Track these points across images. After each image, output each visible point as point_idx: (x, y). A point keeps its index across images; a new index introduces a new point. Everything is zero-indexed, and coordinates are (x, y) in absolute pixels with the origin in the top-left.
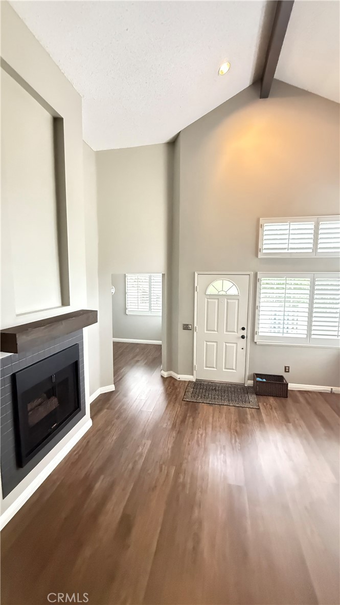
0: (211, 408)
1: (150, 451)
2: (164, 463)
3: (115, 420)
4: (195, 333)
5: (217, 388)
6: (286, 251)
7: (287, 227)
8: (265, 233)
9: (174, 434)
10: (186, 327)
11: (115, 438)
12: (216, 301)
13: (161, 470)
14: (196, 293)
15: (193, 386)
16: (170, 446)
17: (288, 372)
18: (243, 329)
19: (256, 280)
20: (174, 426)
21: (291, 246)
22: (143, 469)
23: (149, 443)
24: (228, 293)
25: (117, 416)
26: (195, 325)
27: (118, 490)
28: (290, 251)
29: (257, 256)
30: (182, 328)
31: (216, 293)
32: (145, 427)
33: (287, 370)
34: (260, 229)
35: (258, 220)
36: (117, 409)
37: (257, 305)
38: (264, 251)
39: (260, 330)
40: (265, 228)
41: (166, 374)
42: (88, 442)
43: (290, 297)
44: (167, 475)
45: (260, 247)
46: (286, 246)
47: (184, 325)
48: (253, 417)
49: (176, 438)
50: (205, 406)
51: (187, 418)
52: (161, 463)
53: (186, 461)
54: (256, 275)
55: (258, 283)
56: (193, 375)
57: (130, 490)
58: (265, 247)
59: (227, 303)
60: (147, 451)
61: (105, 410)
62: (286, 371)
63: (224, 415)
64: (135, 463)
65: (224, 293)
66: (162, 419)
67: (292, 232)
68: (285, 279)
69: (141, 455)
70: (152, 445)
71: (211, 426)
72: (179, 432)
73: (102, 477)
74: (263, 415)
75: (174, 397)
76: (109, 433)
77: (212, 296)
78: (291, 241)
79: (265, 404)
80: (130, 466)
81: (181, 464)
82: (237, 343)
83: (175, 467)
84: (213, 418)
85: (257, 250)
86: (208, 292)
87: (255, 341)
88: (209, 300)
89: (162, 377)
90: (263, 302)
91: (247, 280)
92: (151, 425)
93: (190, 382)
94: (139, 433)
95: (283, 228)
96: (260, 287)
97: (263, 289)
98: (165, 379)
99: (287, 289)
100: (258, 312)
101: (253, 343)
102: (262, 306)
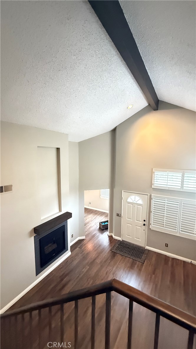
0: (121, 257)
1: (87, 271)
2: (90, 278)
3: (80, 254)
4: (122, 219)
5: (130, 247)
6: (166, 186)
7: (167, 174)
8: (155, 176)
10: (118, 215)
11: (77, 262)
12: (132, 205)
14: (122, 200)
15: (119, 243)
17: (167, 246)
18: (145, 221)
20: (101, 262)
21: (168, 184)
22: (82, 278)
23: (88, 267)
24: (138, 202)
25: (81, 252)
26: (122, 215)
27: (71, 283)
28: (168, 186)
29: (151, 187)
31: (132, 201)
32: (89, 260)
34: (153, 174)
35: (152, 169)
36: (82, 248)
37: (151, 211)
38: (155, 185)
40: (155, 174)
42: (67, 261)
44: (89, 283)
45: (153, 183)
46: (166, 184)
47: (117, 214)
48: (138, 267)
49: (99, 268)
50: (119, 256)
51: (108, 260)
54: (151, 196)
55: (152, 200)
56: (121, 237)
57: (74, 284)
58: (155, 183)
59: (137, 207)
61: (78, 248)
63: (125, 262)
64: (80, 274)
65: (136, 202)
67: (169, 177)
69: (83, 272)
70: (88, 269)
71: (116, 266)
72: (102, 266)
73: (67, 277)
74: (144, 267)
76: (76, 259)
78: (169, 181)
79: (148, 261)
80: (78, 276)
81: (96, 281)
82: (141, 227)
83: (93, 281)
84: (119, 263)
85: (151, 184)
86: (128, 201)
87: (150, 228)
88: (128, 204)
90: (154, 210)
91: (146, 197)
92: (92, 260)
93: (119, 241)
94: (86, 262)
95: (165, 174)
96: (153, 202)
97: (154, 203)
98: (109, 236)
99: (167, 205)
100: (152, 215)
101: (149, 229)
102: (154, 212)
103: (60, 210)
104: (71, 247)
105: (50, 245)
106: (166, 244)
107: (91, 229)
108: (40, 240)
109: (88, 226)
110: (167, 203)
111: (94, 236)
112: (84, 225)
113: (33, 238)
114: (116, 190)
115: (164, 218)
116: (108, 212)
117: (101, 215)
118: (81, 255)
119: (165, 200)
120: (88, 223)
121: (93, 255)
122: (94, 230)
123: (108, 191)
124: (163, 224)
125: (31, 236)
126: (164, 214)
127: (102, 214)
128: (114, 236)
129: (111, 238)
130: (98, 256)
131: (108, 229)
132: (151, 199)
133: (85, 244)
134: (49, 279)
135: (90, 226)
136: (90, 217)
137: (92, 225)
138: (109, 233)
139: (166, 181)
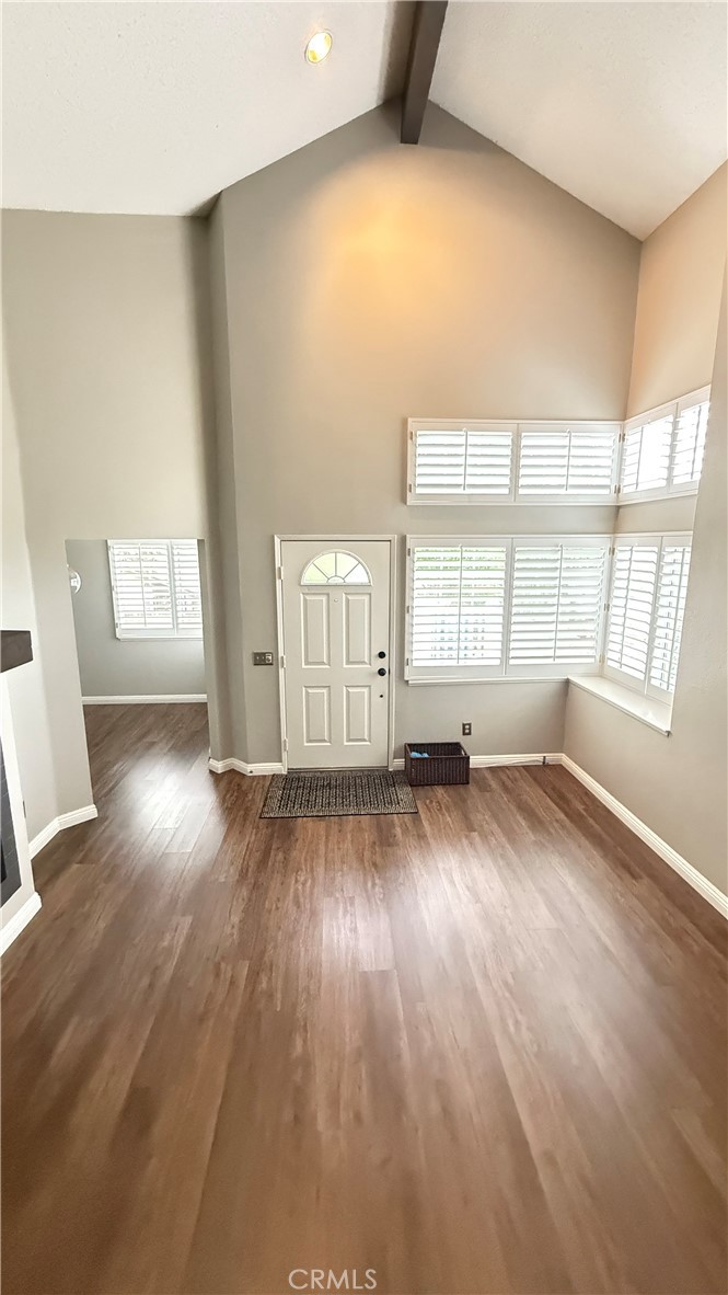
0: (323, 824)
1: (191, 938)
2: (223, 958)
3: (103, 885)
4: (281, 671)
5: (333, 782)
6: (460, 491)
7: (461, 440)
8: (420, 450)
9: (245, 893)
10: (260, 659)
11: (102, 925)
12: (324, 598)
13: (217, 975)
14: (278, 582)
15: (281, 785)
16: (235, 919)
17: (469, 734)
18: (382, 655)
19: (404, 552)
20: (243, 874)
21: (470, 480)
22: (176, 980)
23: (189, 919)
24: (349, 580)
25: (106, 874)
26: (281, 654)
27: (116, 1040)
28: (468, 491)
29: (404, 501)
30: (251, 662)
31: (323, 581)
32: (175, 888)
33: (467, 731)
34: (409, 442)
35: (405, 423)
36: (104, 859)
37: (407, 605)
38: (419, 491)
39: (415, 655)
40: (420, 440)
41: (219, 767)
43: (469, 587)
44: (233, 983)
45: (409, 482)
46: (460, 480)
47: (256, 654)
48: (406, 831)
49: (250, 900)
50: (310, 823)
51: (272, 854)
52: (216, 960)
53: (272, 944)
54: (403, 540)
55: (408, 557)
56: (281, 761)
58: (419, 480)
59: (348, 601)
60: (181, 941)
61: (75, 866)
62: (464, 734)
63: (349, 836)
64: (156, 971)
65: (340, 581)
66: (215, 864)
67: (471, 451)
68: (459, 549)
69: (169, 952)
70: (192, 927)
71: (322, 861)
72: (256, 886)
73: (75, 1020)
74: (426, 824)
75: (242, 813)
76: (87, 916)
77: (314, 588)
78: (470, 470)
79: (428, 801)
80: (145, 981)
81: (263, 952)
82: (370, 686)
83: (247, 963)
84: (327, 846)
85: (404, 489)
86: (305, 580)
87: (406, 679)
88: (308, 598)
89: (211, 772)
90: (418, 598)
91: (386, 553)
93: (274, 776)
95: (455, 441)
98: (218, 778)
99: (464, 570)
100: (413, 622)
101: (403, 683)
102: (417, 607)
106: (464, 725)
118: (110, 888)
119: (456, 551)
128: (249, 762)
129: (227, 780)
131: (207, 739)
132: (403, 554)
138: (218, 760)
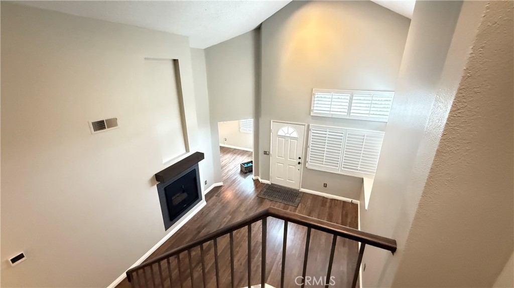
0: (271, 203)
1: (229, 221)
4: (271, 157)
5: (281, 190)
6: (328, 112)
7: (331, 96)
8: (316, 99)
10: (265, 153)
12: (284, 139)
14: (271, 133)
15: (267, 187)
18: (300, 158)
21: (332, 109)
24: (292, 135)
25: (220, 201)
26: (271, 153)
28: (332, 113)
29: (310, 114)
30: (263, 153)
31: (284, 134)
33: (325, 186)
34: (313, 96)
35: (312, 90)
36: (221, 197)
37: (308, 145)
38: (315, 111)
39: (310, 161)
40: (316, 96)
41: (254, 178)
42: (203, 212)
45: (312, 108)
46: (329, 109)
54: (309, 126)
55: (310, 132)
56: (269, 181)
58: (315, 108)
59: (291, 141)
61: (215, 197)
64: (221, 225)
65: (289, 135)
67: (333, 100)
69: (224, 222)
76: (213, 209)
77: (281, 136)
78: (332, 106)
80: (218, 226)
82: (295, 166)
85: (310, 111)
86: (279, 134)
87: (307, 166)
88: (279, 139)
90: (312, 144)
91: (303, 129)
92: (235, 208)
93: (267, 184)
94: (227, 211)
95: (328, 96)
96: (311, 134)
97: (313, 136)
98: (254, 180)
99: (328, 137)
100: (309, 150)
101: (305, 168)
102: (312, 146)
103: (187, 150)
104: (206, 196)
105: (178, 195)
106: (324, 184)
107: (230, 173)
108: (165, 189)
109: (226, 169)
110: (329, 135)
111: (234, 181)
112: (220, 169)
113: (155, 187)
114: (261, 121)
115: (324, 153)
116: (252, 150)
117: (243, 155)
118: (219, 204)
119: (326, 131)
120: (225, 166)
121: (235, 203)
122: (235, 174)
123: (251, 121)
124: (323, 161)
125: (153, 185)
126: (324, 148)
127: (243, 153)
128: (261, 179)
129: (256, 182)
130: (241, 205)
131: (252, 171)
132: (308, 130)
133: (224, 192)
134: (182, 232)
135: (227, 170)
136: (227, 158)
137: (231, 168)
138: (255, 176)
139: (329, 106)
